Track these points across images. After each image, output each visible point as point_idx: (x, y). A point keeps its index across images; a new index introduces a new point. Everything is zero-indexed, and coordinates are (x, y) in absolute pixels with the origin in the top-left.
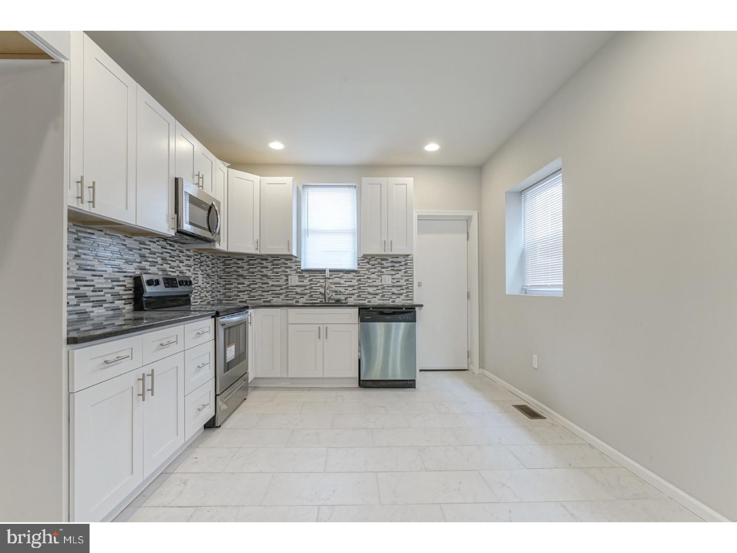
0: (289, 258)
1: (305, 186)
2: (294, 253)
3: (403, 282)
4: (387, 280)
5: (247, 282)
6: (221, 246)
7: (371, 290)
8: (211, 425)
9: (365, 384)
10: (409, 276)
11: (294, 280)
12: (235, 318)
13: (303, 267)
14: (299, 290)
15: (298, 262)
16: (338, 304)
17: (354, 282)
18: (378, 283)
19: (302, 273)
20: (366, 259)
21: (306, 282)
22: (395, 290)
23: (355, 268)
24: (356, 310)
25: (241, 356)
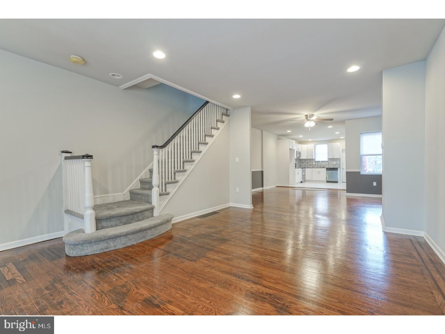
0: (313, 159)
1: (316, 145)
2: (314, 158)
3: (338, 163)
4: (335, 163)
5: (304, 164)
6: (300, 158)
7: (331, 165)
8: (301, 182)
9: (327, 182)
10: (340, 162)
11: (314, 163)
12: (304, 169)
13: (316, 161)
14: (315, 165)
15: (315, 160)
16: (323, 167)
17: (327, 163)
18: (332, 163)
19: (316, 162)
20: (329, 159)
21: (316, 163)
22: (336, 165)
23: (327, 160)
24: (326, 169)
25: (305, 175)
